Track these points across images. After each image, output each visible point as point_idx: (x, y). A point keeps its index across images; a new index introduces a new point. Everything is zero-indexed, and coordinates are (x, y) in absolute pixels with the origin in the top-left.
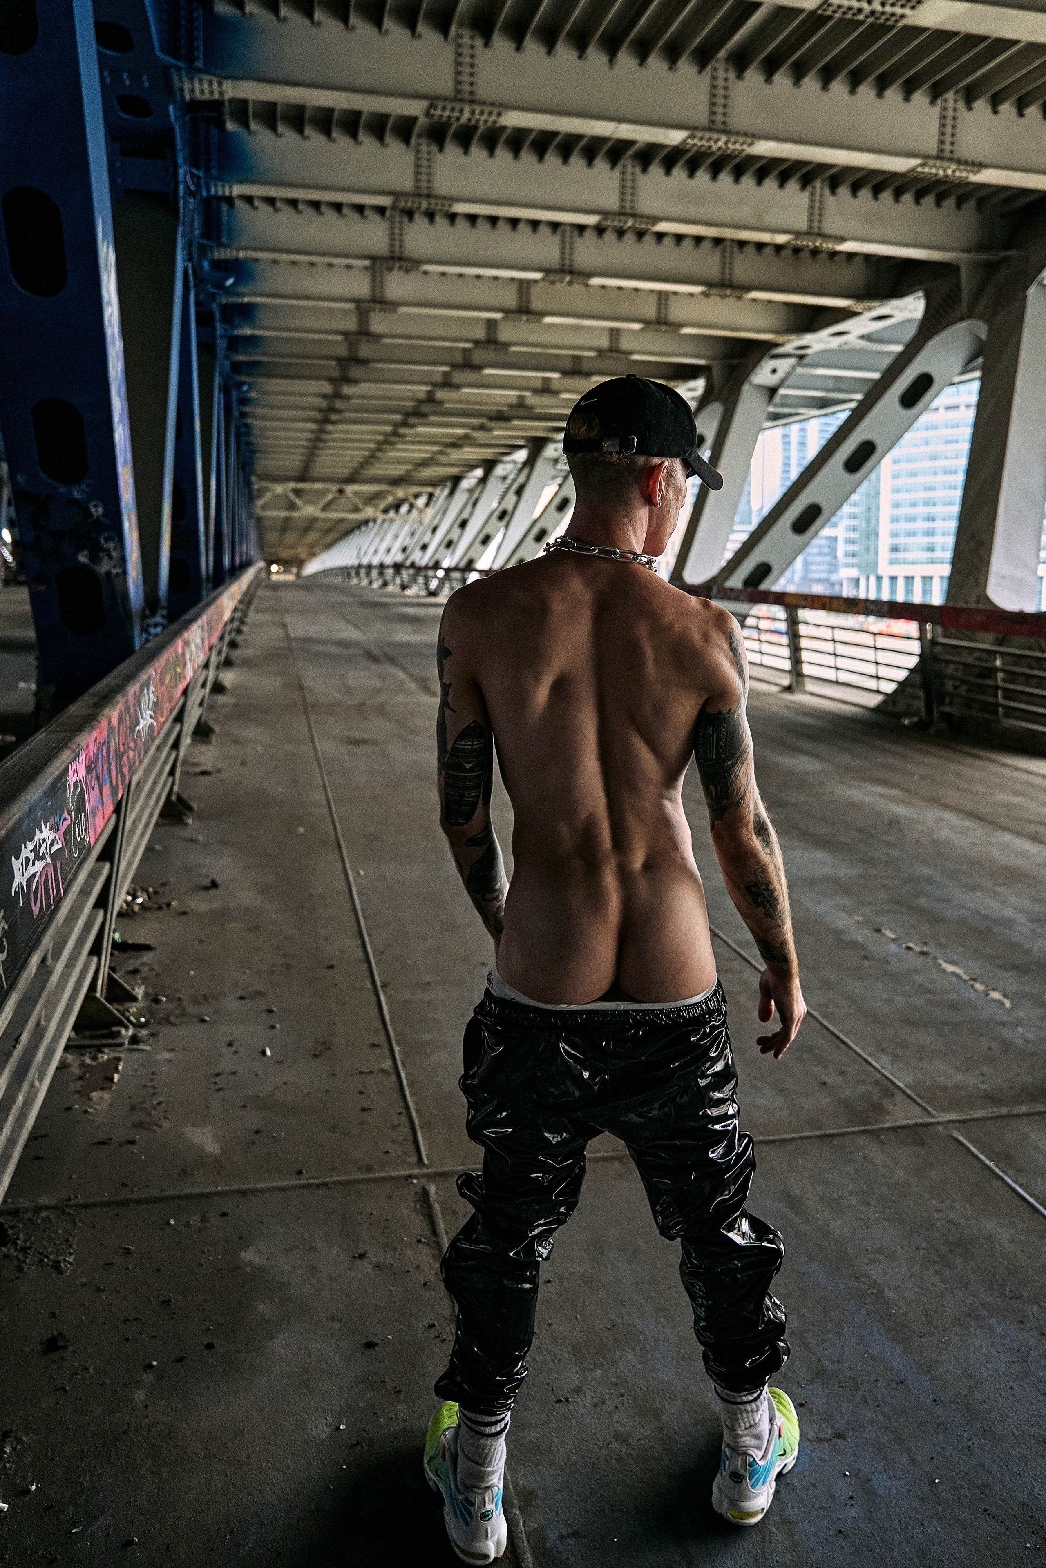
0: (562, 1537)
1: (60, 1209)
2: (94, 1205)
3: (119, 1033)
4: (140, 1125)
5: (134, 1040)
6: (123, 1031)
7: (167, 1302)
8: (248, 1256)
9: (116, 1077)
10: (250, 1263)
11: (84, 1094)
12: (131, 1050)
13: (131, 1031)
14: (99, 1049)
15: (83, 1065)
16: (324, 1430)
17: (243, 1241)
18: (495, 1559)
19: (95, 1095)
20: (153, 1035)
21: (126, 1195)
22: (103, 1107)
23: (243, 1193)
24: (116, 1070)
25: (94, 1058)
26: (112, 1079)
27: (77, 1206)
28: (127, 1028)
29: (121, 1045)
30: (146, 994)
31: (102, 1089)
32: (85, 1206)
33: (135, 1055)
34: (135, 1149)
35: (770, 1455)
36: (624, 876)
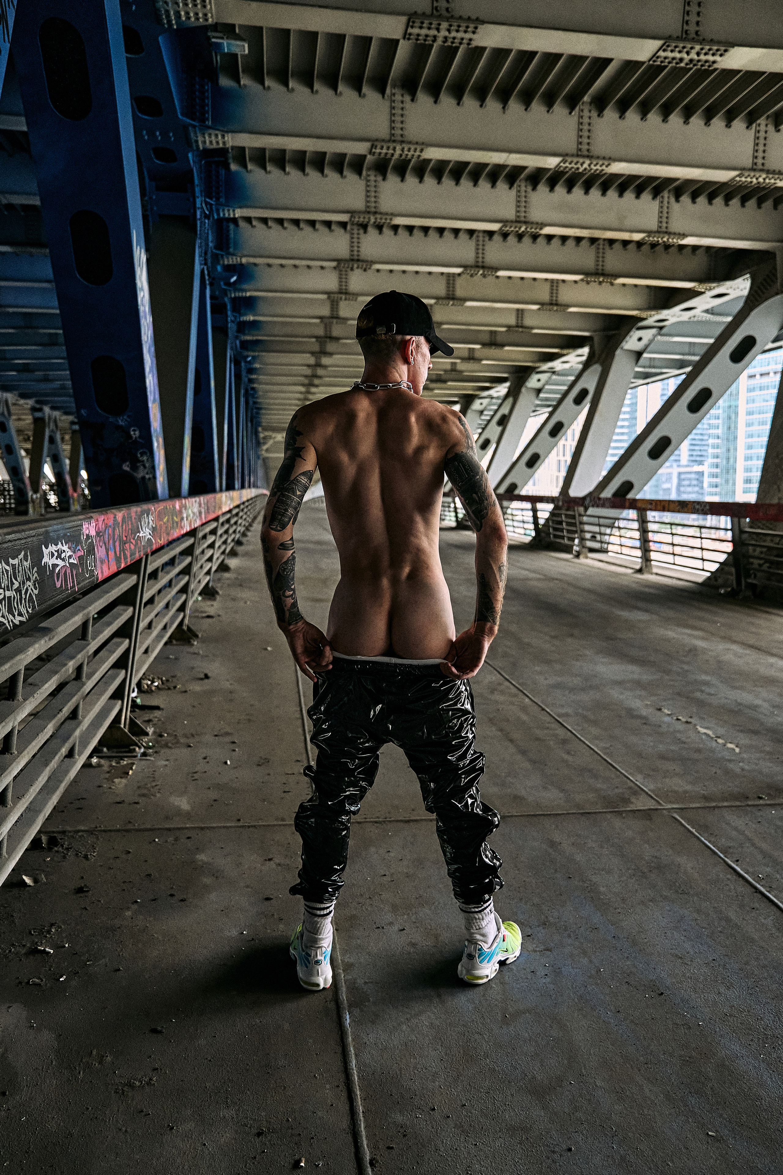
0: (366, 983)
1: (90, 832)
2: (110, 831)
3: (134, 749)
4: (144, 795)
5: (144, 754)
6: (137, 749)
7: (149, 875)
8: (202, 857)
9: (131, 772)
10: (202, 860)
11: (111, 780)
12: (140, 760)
13: (142, 750)
14: (122, 758)
15: (111, 766)
16: (234, 933)
17: (199, 850)
18: (324, 988)
19: (116, 780)
20: (156, 752)
21: (130, 827)
22: (122, 786)
23: (202, 829)
24: (132, 769)
25: (118, 763)
26: (128, 773)
27: (101, 831)
28: (140, 748)
29: (136, 756)
30: (154, 732)
31: (121, 778)
32: (105, 831)
33: (143, 762)
34: (138, 806)
35: (494, 947)
36: (395, 581)
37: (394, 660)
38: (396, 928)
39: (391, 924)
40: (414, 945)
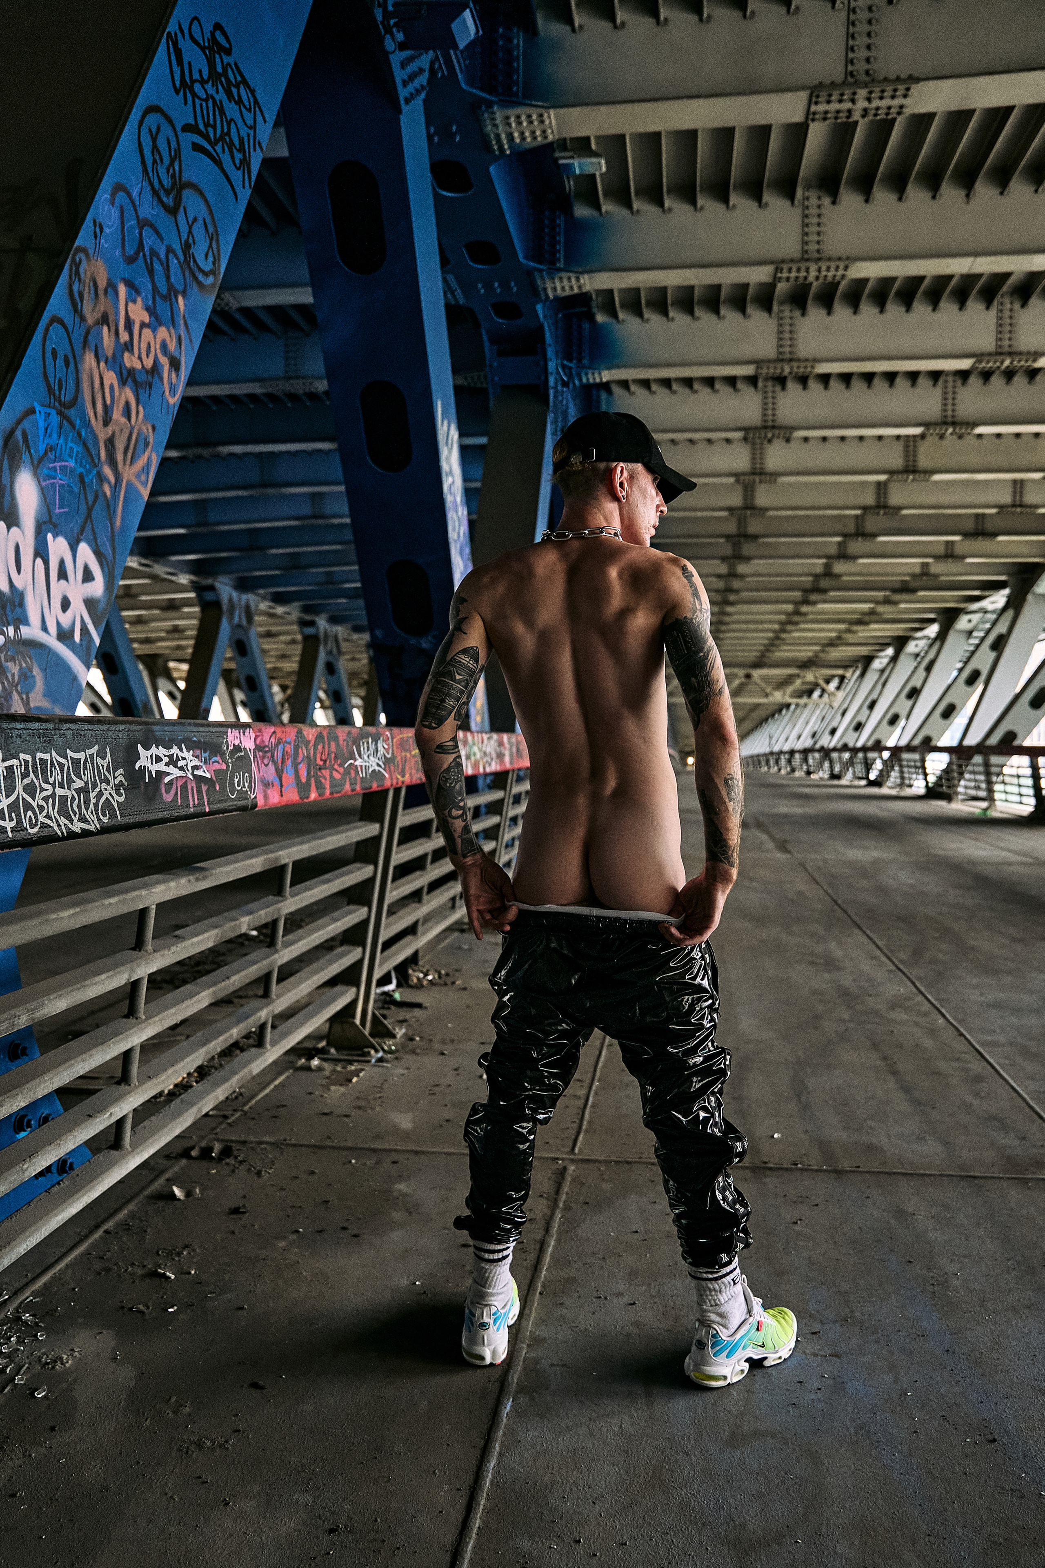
0: (552, 1365)
1: (275, 1145)
2: (301, 1145)
3: (369, 1053)
4: (359, 1108)
5: (380, 1060)
6: (373, 1052)
7: (326, 1202)
8: (402, 1187)
9: (355, 1080)
10: (400, 1191)
11: (327, 1087)
12: (374, 1066)
13: (380, 1054)
14: (351, 1062)
15: (334, 1071)
16: (405, 1282)
17: (400, 1178)
18: (491, 1364)
19: (333, 1088)
20: (397, 1058)
21: (328, 1143)
22: (337, 1095)
23: (416, 1153)
24: (358, 1076)
25: (344, 1068)
26: (350, 1081)
27: (288, 1145)
28: (377, 1051)
29: (369, 1061)
30: (404, 1035)
31: (341, 1085)
32: (294, 1145)
33: (376, 1069)
34: (347, 1120)
35: (738, 1336)
36: (595, 798)
37: (596, 912)
38: (626, 1299)
39: (619, 1294)
40: (637, 1324)
